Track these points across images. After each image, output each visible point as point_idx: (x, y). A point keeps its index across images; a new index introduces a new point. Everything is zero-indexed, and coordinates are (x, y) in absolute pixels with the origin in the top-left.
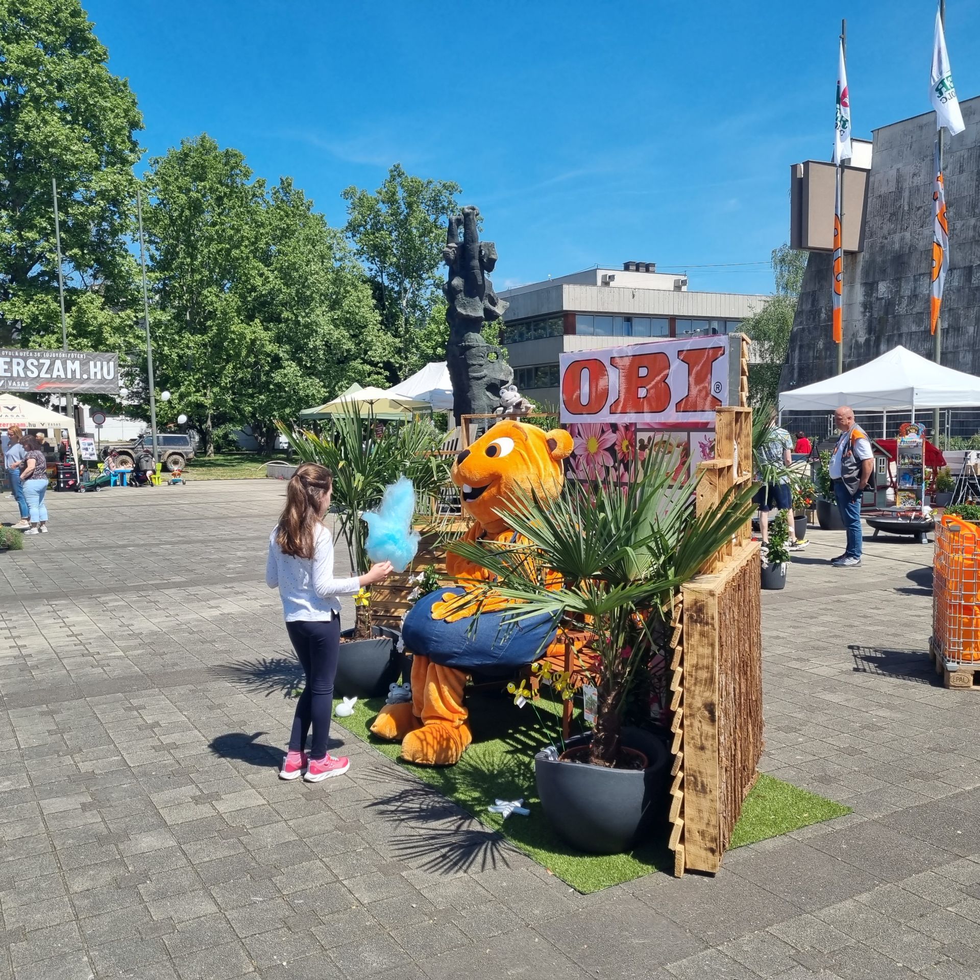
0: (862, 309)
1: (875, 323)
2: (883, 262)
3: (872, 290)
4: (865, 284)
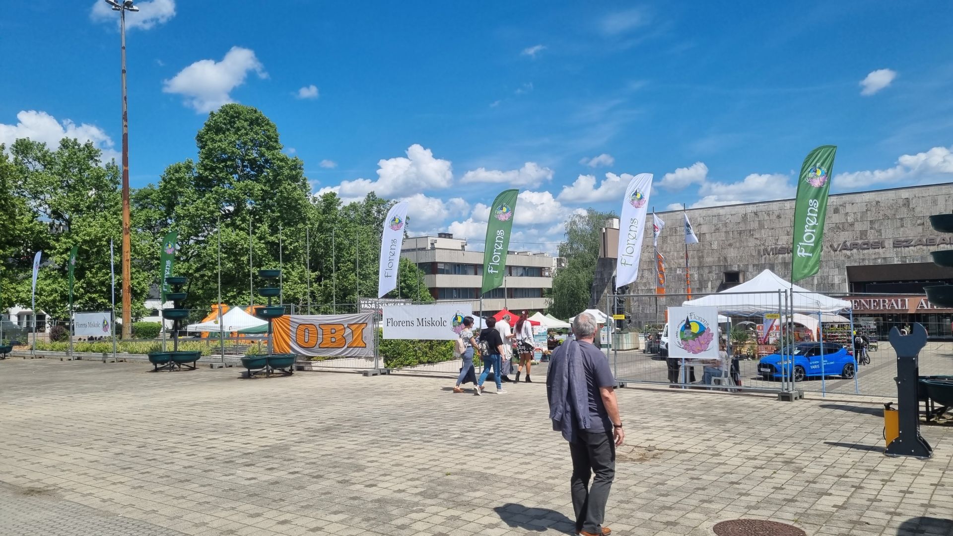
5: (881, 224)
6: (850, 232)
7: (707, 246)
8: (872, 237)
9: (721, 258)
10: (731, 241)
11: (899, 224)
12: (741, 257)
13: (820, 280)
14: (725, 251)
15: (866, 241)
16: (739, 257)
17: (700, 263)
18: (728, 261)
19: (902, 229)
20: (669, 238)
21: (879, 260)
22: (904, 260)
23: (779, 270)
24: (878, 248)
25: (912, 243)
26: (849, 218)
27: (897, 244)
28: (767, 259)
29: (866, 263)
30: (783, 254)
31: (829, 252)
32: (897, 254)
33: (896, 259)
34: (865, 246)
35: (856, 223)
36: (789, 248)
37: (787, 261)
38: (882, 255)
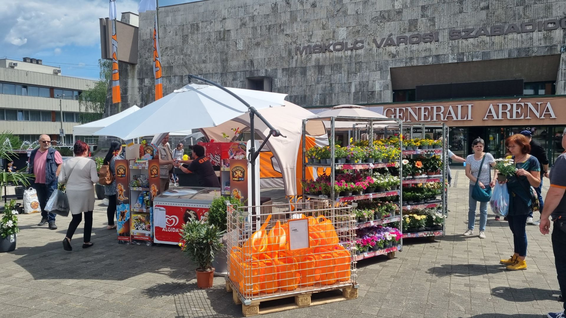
0: (138, 90)
1: (144, 97)
2: (147, 70)
3: (142, 82)
4: (139, 79)
5: (435, 10)
6: (397, 23)
7: (231, 46)
8: (423, 27)
9: (247, 61)
10: (259, 40)
11: (457, 10)
12: (270, 59)
13: (358, 87)
14: (251, 53)
15: (416, 33)
16: (267, 60)
17: (224, 68)
18: (255, 65)
19: (461, 16)
20: (190, 37)
21: (431, 59)
22: (461, 57)
23: (311, 75)
24: (431, 42)
25: (473, 34)
26: (396, 4)
27: (454, 35)
28: (299, 61)
29: (415, 63)
30: (318, 54)
31: (371, 50)
32: (452, 50)
33: (451, 57)
34: (415, 40)
35: (404, 10)
36: (324, 44)
37: (321, 64)
38: (434, 53)
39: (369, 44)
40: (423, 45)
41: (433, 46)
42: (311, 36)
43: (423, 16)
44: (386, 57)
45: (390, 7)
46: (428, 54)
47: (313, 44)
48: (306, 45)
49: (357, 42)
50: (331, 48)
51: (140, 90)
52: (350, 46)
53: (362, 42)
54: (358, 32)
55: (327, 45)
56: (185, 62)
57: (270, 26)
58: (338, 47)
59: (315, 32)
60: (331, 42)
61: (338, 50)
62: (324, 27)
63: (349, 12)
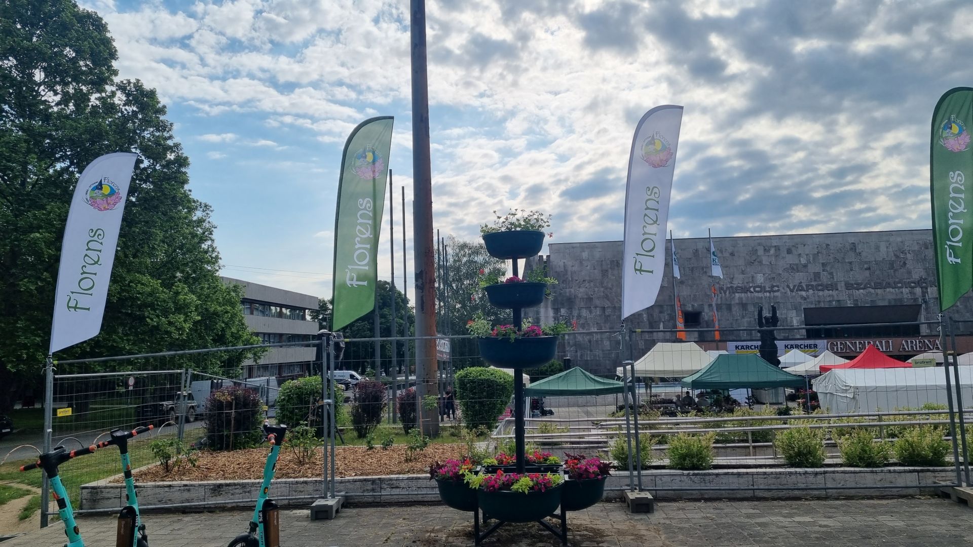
0: (553, 319)
4: (554, 309)
5: (833, 267)
6: (804, 274)
8: (825, 279)
11: (848, 268)
15: (820, 283)
19: (852, 273)
21: (834, 303)
22: (857, 303)
23: (736, 310)
24: (832, 290)
25: (862, 286)
26: (802, 259)
27: (849, 286)
28: (723, 299)
29: (822, 305)
30: (740, 294)
31: (785, 293)
32: (849, 297)
33: (849, 302)
34: (820, 288)
35: (809, 265)
36: (745, 287)
37: (744, 302)
38: (836, 298)
39: (783, 289)
40: (826, 292)
41: (834, 293)
42: (733, 278)
43: (823, 271)
44: (799, 300)
45: (797, 262)
46: (831, 299)
47: (735, 286)
48: (729, 286)
49: (773, 286)
50: (752, 289)
51: (555, 319)
52: (768, 289)
53: (778, 286)
54: (774, 278)
55: (748, 287)
56: (606, 295)
57: (693, 268)
58: (757, 289)
59: (736, 276)
60: (751, 285)
61: (758, 292)
62: (743, 272)
63: (764, 262)
